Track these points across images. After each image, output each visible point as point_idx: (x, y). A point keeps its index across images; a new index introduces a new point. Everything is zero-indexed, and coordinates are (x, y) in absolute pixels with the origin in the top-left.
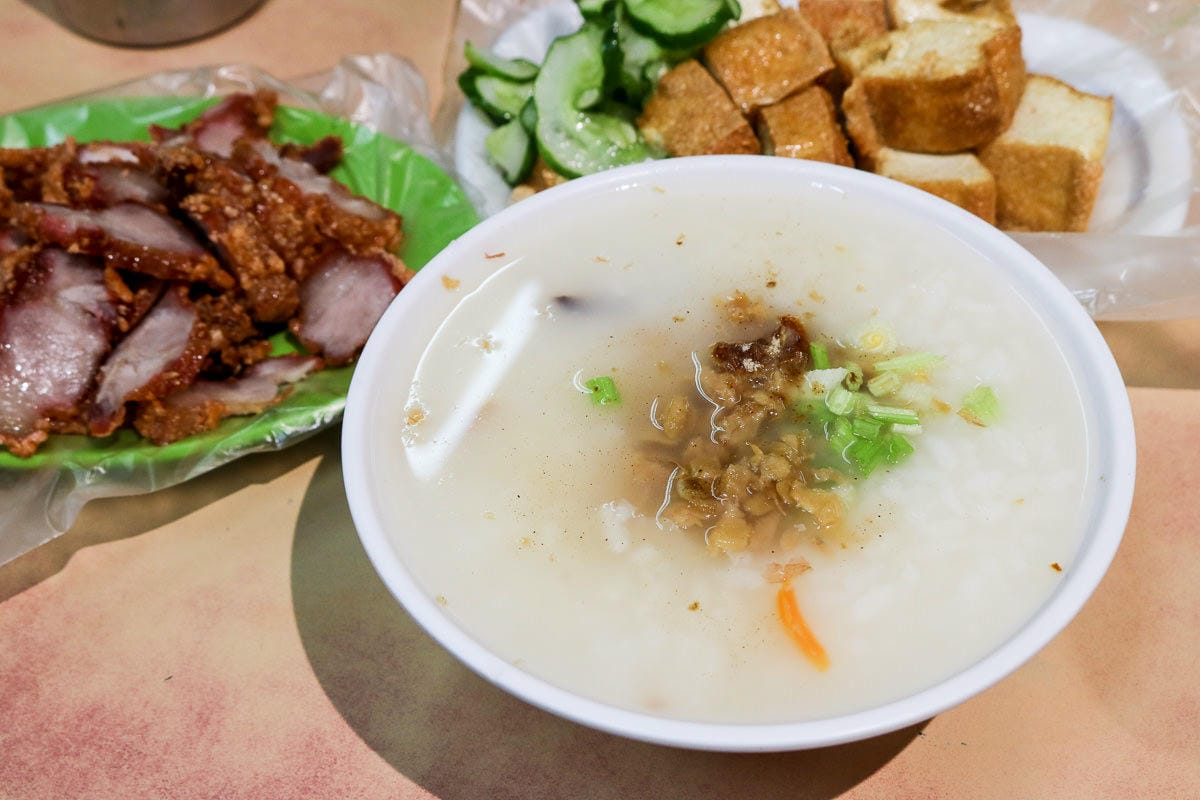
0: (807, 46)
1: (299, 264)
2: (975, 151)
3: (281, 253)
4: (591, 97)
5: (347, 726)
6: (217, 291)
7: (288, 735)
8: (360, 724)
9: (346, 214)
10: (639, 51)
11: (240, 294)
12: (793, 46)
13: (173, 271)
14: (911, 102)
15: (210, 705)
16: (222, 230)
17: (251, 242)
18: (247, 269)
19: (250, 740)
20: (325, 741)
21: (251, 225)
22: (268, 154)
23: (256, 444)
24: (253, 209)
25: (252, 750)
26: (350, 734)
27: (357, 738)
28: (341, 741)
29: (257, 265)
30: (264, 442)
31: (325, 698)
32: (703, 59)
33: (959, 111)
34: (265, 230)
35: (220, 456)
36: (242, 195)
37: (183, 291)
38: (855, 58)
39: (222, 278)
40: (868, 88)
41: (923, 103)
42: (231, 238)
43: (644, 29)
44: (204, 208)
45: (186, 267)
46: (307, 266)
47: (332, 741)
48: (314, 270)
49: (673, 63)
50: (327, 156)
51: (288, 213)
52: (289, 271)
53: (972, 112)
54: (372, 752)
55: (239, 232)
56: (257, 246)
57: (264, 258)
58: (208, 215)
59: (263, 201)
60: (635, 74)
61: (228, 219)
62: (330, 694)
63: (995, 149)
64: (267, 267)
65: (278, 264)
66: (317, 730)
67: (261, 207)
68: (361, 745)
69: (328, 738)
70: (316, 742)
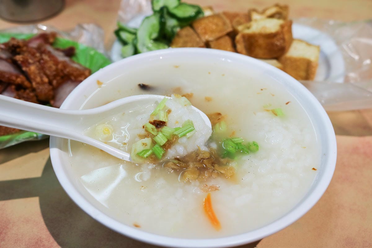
0: (224, 24)
1: (55, 82)
2: (277, 58)
3: (48, 76)
4: (155, 35)
5: (51, 237)
6: (25, 88)
7: (30, 239)
8: (56, 236)
9: (72, 67)
10: (171, 23)
11: (34, 90)
12: (220, 24)
13: (9, 79)
14: (257, 41)
15: (3, 227)
16: (27, 67)
17: (37, 72)
18: (35, 80)
19: (16, 240)
20: (43, 241)
21: (37, 66)
22: (49, 48)
23: (31, 137)
24: (39, 61)
25: (16, 244)
26: (52, 239)
27: (54, 241)
28: (49, 242)
29: (38, 79)
30: (33, 137)
31: (45, 226)
32: (191, 26)
33: (273, 45)
34: (42, 68)
35: (17, 140)
36: (36, 57)
37: (13, 87)
38: (240, 28)
39: (26, 83)
40: (244, 36)
41: (261, 41)
42: (30, 70)
43: (173, 16)
44: (21, 59)
45: (14, 78)
46: (57, 83)
47: (45, 242)
48: (60, 85)
49: (182, 27)
50: (70, 52)
51: (51, 64)
52: (50, 83)
53: (277, 45)
54: (59, 246)
55: (33, 68)
56: (39, 73)
57: (41, 78)
58: (23, 62)
59: (42, 59)
60: (169, 29)
61: (29, 64)
62: (47, 225)
63: (283, 58)
64: (42, 80)
65: (46, 80)
66: (40, 237)
67: (42, 61)
68: (55, 244)
69: (44, 240)
70: (39, 242)
